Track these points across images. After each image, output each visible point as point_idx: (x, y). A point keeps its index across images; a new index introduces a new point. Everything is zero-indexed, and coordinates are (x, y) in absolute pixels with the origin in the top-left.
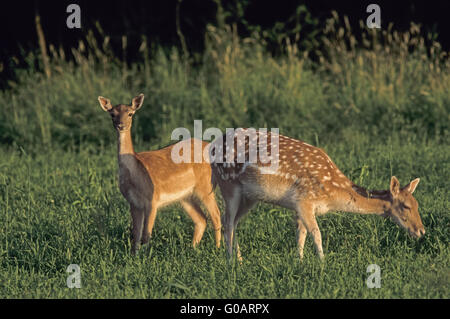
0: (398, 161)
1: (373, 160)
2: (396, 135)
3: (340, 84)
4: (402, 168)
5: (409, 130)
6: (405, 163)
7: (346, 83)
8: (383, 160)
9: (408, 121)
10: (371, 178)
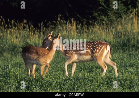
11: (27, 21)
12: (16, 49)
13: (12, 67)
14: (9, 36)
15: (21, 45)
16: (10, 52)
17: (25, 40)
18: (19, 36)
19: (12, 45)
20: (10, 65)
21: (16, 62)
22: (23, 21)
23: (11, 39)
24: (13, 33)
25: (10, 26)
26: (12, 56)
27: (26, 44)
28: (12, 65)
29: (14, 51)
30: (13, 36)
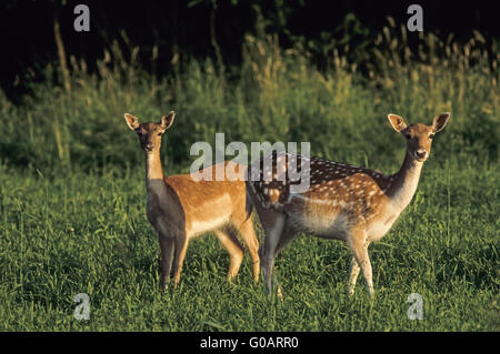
0: (456, 186)
1: (429, 186)
2: (454, 158)
3: (393, 101)
4: (461, 194)
5: (469, 152)
6: (465, 189)
7: (399, 100)
8: (440, 185)
9: (468, 142)
10: (427, 205)
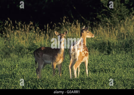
11: (33, 23)
12: (23, 50)
13: (19, 67)
14: (16, 37)
15: (27, 47)
16: (17, 53)
17: (31, 42)
18: (25, 37)
19: (19, 46)
20: (16, 66)
21: (22, 63)
22: (30, 23)
23: (18, 41)
24: (19, 35)
25: (17, 28)
26: (19, 57)
27: (32, 45)
28: (19, 66)
29: (21, 52)
30: (20, 38)
